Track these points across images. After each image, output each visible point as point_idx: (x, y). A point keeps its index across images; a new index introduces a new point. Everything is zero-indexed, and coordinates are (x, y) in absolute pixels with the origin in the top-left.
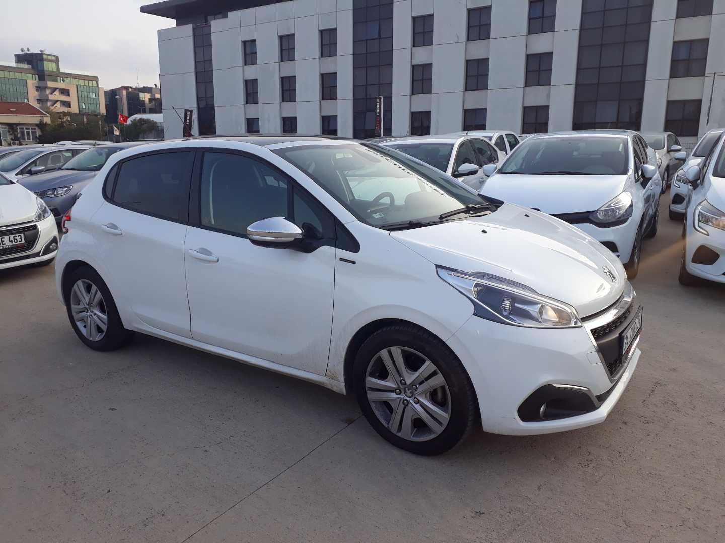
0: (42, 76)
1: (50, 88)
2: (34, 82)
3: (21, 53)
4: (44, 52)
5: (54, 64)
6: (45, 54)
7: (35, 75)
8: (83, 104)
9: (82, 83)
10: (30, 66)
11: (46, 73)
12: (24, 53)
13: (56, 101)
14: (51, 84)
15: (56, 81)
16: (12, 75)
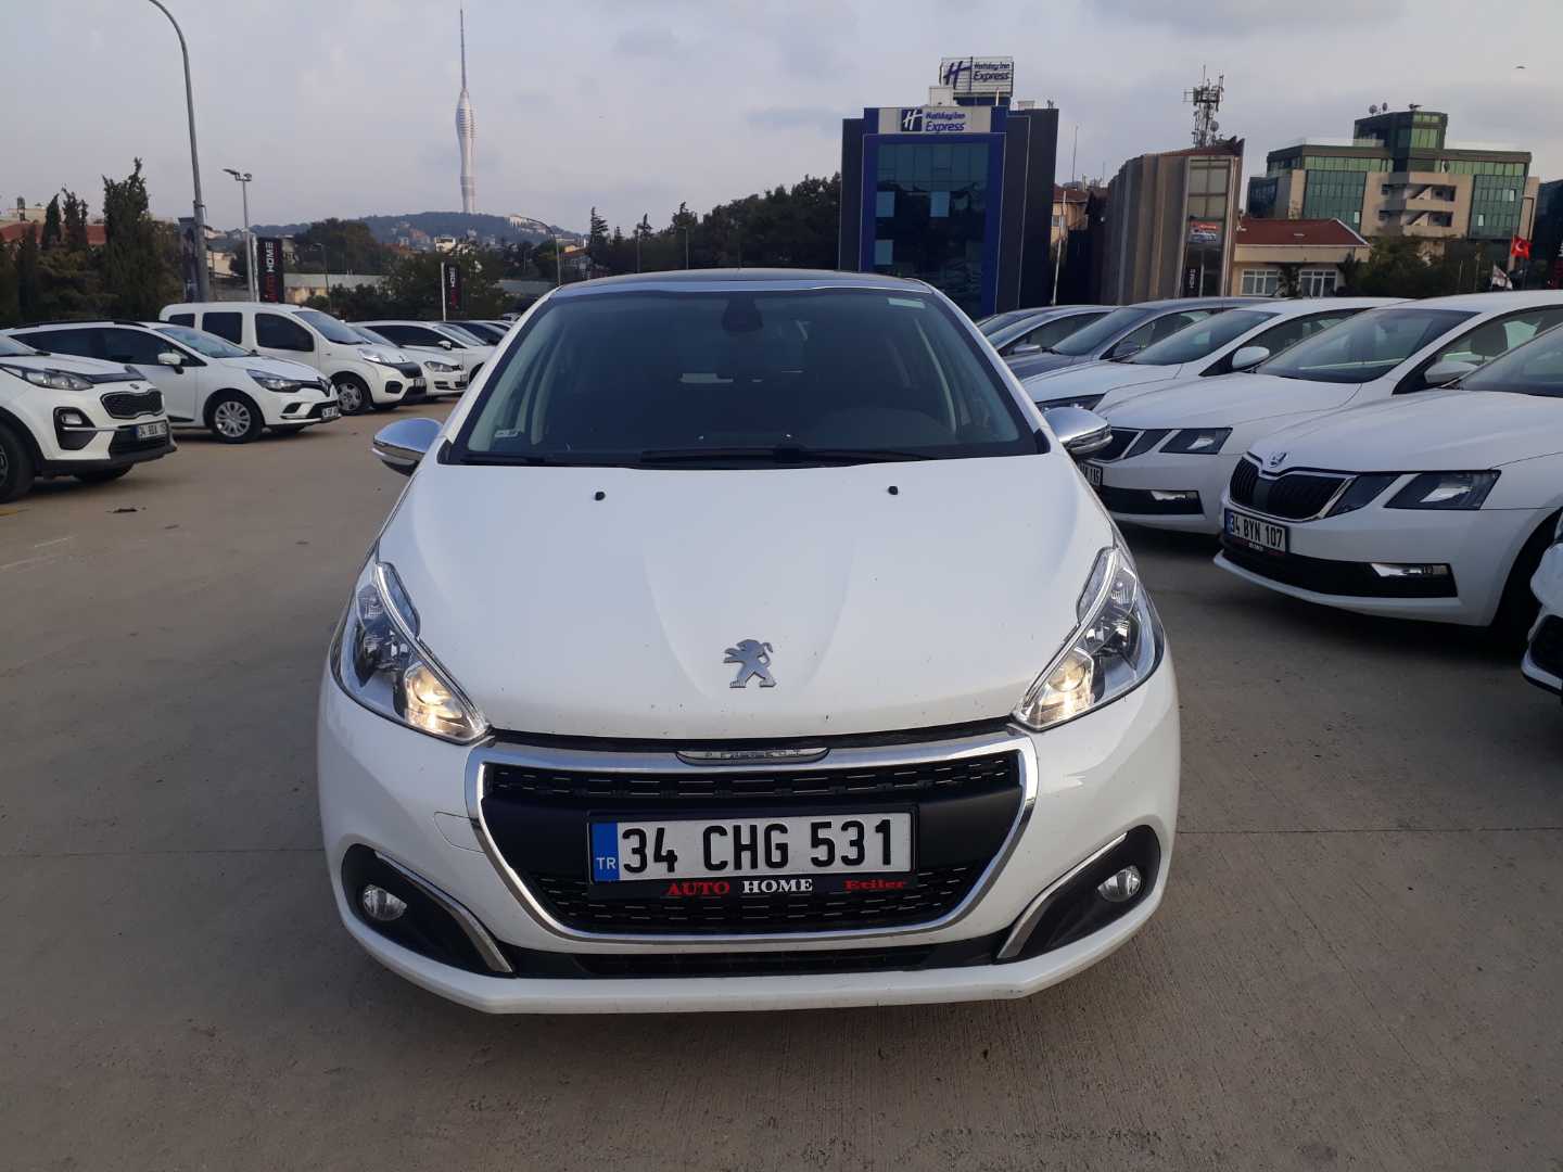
0: (1401, 161)
1: (1412, 186)
2: (1383, 174)
3: (1370, 115)
4: (1418, 109)
5: (1434, 133)
6: (1418, 113)
7: (1387, 160)
8: (1481, 217)
9: (1489, 168)
10: (1382, 142)
11: (1411, 154)
12: (1375, 115)
13: (1421, 214)
14: (1416, 178)
15: (1431, 169)
16: (1339, 164)
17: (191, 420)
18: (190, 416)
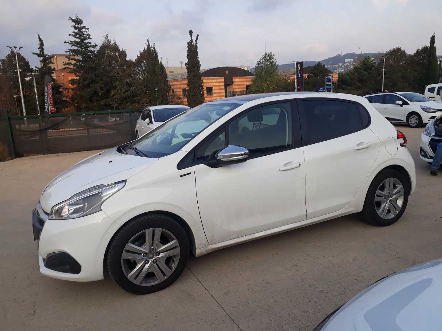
17: (403, 120)
18: (402, 120)
